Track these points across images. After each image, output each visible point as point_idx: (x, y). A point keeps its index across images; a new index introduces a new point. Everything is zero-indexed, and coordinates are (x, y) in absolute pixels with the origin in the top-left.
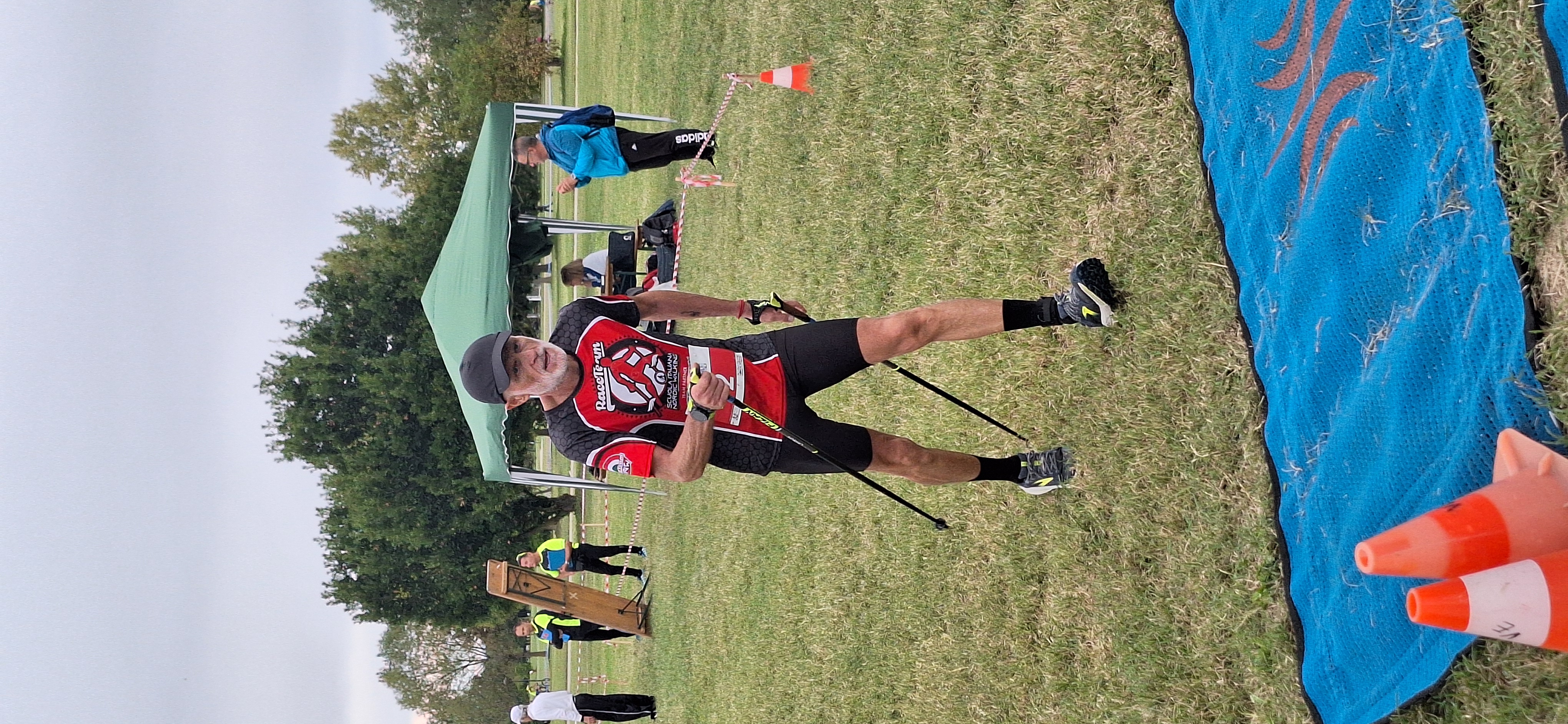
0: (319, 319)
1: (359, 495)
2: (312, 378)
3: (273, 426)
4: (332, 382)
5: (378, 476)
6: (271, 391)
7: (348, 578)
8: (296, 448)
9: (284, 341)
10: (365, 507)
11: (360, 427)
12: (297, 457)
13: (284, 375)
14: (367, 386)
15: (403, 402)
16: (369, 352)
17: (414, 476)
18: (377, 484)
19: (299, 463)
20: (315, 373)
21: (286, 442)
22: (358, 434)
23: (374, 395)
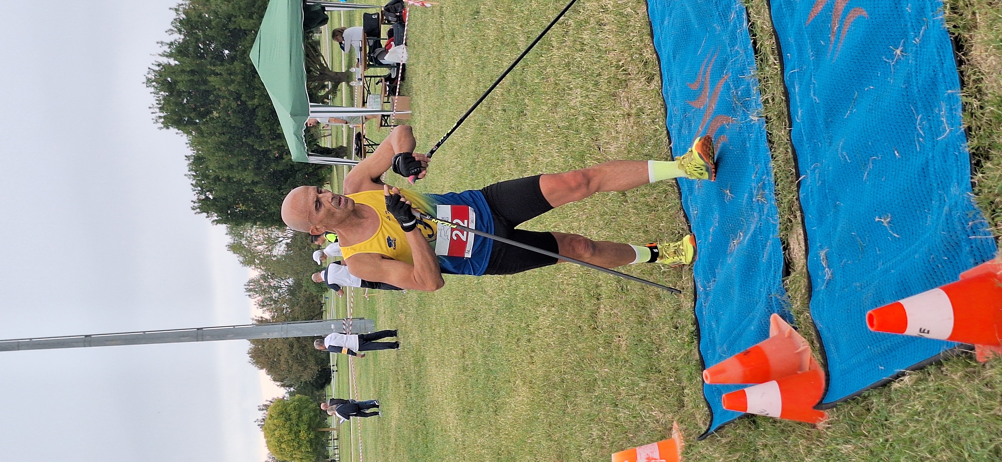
0: (181, 41)
1: (212, 150)
2: (179, 79)
3: (155, 107)
4: (192, 81)
5: (224, 138)
6: (154, 86)
7: (207, 198)
8: (171, 121)
9: (159, 55)
10: (216, 158)
11: (211, 107)
12: (172, 126)
13: (161, 76)
14: (213, 84)
15: (236, 93)
16: (214, 62)
17: (246, 139)
18: (222, 143)
19: (173, 130)
20: (180, 75)
21: (164, 117)
22: (209, 112)
23: (219, 89)
